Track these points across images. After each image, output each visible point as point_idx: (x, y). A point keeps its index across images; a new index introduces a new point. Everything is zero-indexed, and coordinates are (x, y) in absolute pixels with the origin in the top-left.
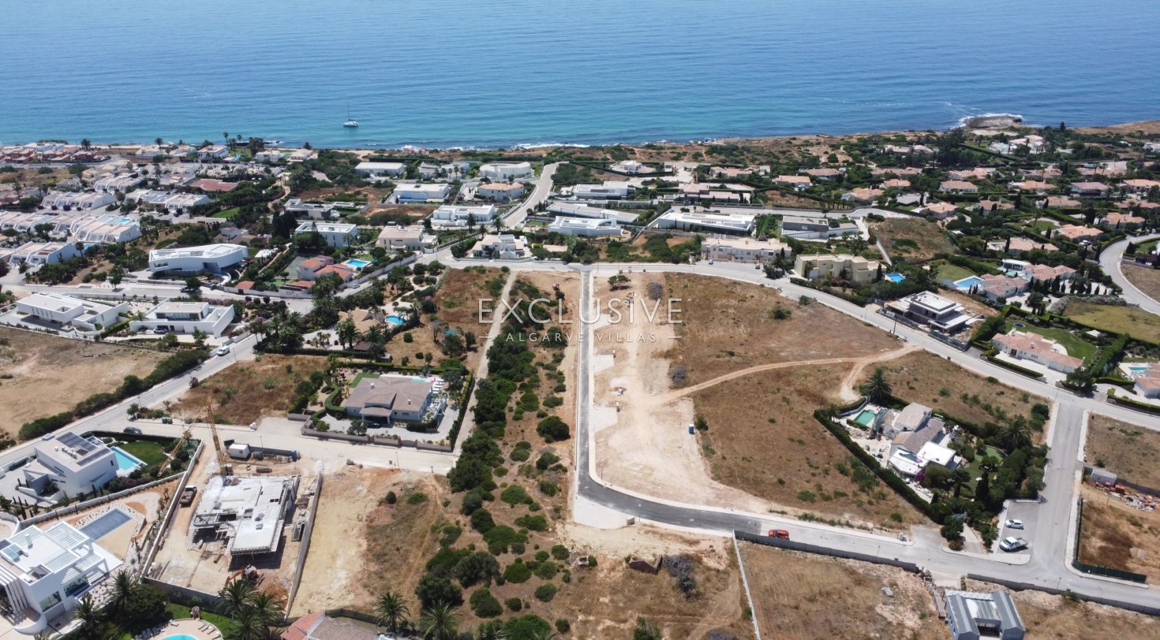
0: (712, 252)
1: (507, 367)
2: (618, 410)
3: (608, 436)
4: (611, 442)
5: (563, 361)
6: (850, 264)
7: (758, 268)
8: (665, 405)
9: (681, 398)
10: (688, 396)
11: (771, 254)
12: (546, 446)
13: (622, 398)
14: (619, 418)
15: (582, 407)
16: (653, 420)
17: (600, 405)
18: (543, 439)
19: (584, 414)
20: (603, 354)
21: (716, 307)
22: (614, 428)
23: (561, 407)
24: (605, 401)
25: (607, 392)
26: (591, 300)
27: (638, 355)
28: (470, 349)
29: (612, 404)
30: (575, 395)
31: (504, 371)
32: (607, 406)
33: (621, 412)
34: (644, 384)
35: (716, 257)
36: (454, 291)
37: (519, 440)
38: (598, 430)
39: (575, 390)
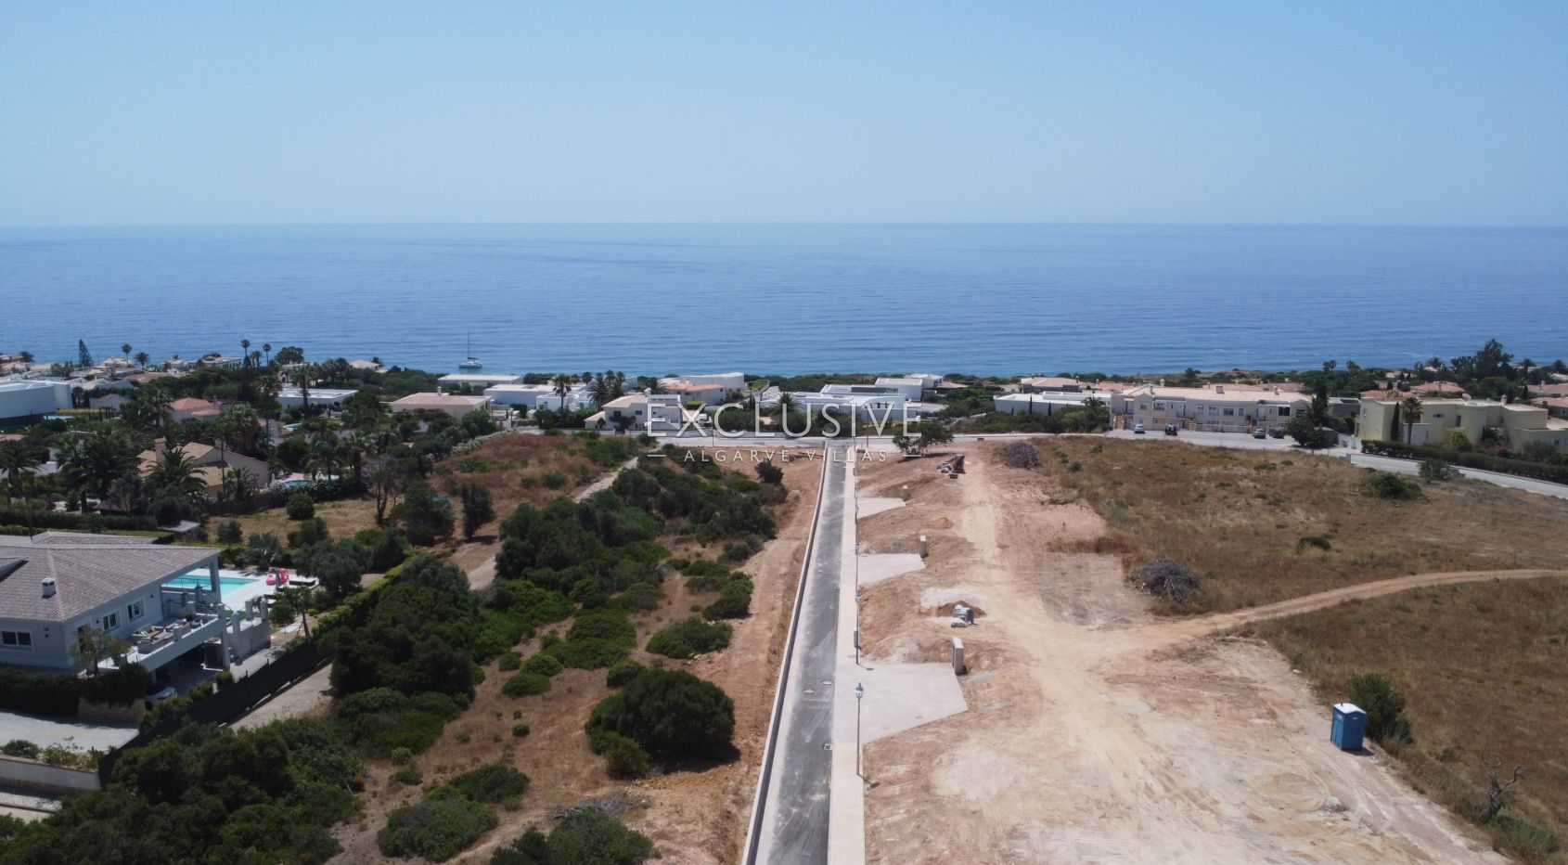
0: (1138, 413)
1: (560, 562)
2: (962, 671)
3: (929, 755)
4: (948, 781)
5: (755, 559)
6: (1502, 417)
7: (1261, 437)
8: (1157, 656)
9: (1222, 638)
10: (1247, 632)
11: (1284, 411)
12: (606, 790)
13: (978, 633)
14: (970, 695)
15: (807, 661)
16: (1130, 699)
17: (882, 654)
18: (601, 763)
19: (817, 681)
20: (886, 551)
21: (1200, 478)
22: (957, 726)
23: (717, 656)
24: (902, 643)
25: (911, 620)
26: (851, 480)
27: (1003, 547)
28: (470, 538)
29: (929, 653)
30: (783, 627)
31: (546, 572)
32: (911, 659)
33: (975, 676)
34: (1048, 601)
35: (1148, 423)
36: (503, 456)
37: (491, 759)
38: (872, 733)
39: (786, 616)
